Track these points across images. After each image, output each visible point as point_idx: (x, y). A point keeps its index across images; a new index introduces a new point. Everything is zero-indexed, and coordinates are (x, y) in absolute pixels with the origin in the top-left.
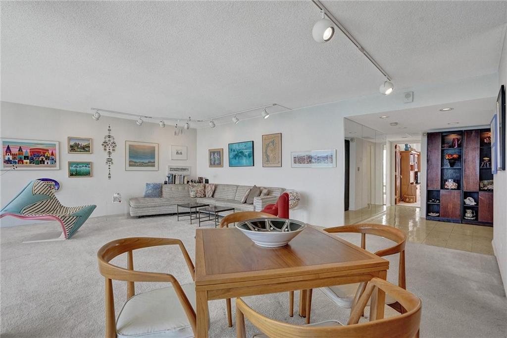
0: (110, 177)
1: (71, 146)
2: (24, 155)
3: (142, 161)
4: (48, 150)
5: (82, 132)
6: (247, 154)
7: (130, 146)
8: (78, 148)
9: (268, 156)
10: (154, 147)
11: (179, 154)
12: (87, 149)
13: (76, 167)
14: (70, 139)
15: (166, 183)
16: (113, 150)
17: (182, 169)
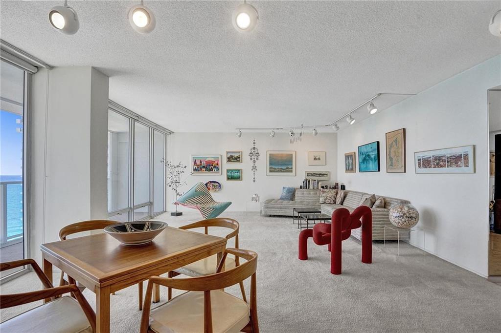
0: (254, 181)
1: (228, 158)
2: (203, 165)
3: (280, 167)
4: (214, 162)
5: (235, 146)
6: (373, 157)
7: (270, 154)
8: (233, 159)
9: (391, 159)
10: (292, 155)
11: (316, 160)
12: (238, 159)
13: (231, 173)
14: (228, 153)
15: (301, 187)
16: (257, 159)
17: (320, 174)
